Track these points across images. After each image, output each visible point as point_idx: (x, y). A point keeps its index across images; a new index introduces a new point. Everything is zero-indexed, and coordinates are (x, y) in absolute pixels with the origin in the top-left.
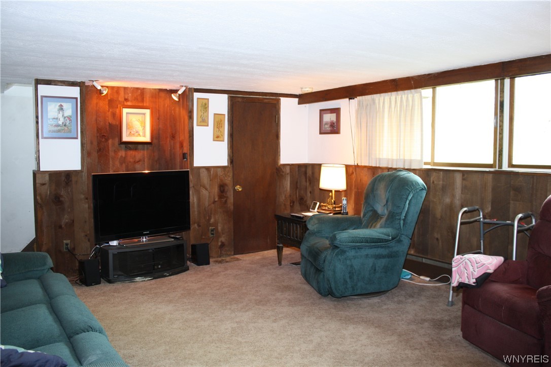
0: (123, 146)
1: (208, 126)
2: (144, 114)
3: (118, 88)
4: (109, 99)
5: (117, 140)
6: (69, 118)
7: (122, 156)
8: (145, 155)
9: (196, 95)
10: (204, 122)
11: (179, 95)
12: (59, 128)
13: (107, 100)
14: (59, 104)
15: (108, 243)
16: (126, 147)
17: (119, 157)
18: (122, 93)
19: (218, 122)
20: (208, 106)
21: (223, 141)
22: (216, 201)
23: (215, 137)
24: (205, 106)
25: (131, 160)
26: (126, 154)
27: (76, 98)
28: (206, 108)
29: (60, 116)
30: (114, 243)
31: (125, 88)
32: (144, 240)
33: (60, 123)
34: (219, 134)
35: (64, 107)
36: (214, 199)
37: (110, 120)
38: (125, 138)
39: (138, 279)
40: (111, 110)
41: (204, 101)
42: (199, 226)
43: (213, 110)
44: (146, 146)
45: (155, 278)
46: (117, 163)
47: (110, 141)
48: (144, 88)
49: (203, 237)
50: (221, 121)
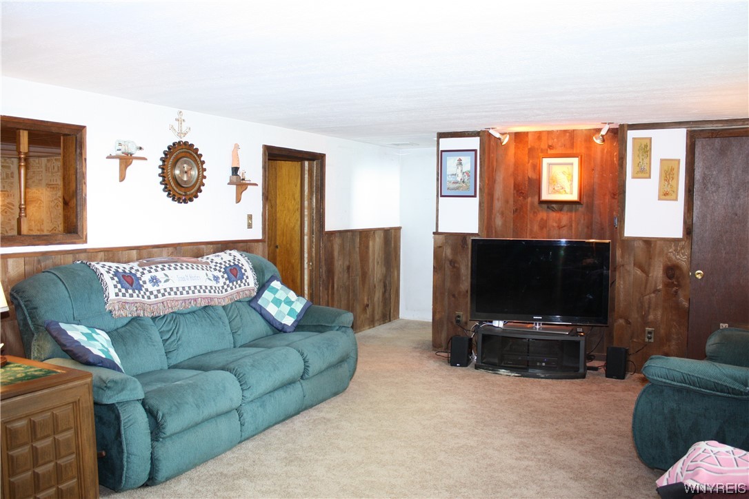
0: (545, 206)
1: (650, 177)
2: (572, 164)
3: (540, 133)
4: (529, 147)
5: (537, 198)
6: (467, 173)
7: (542, 219)
8: (573, 219)
9: (631, 134)
10: (643, 172)
11: (603, 136)
12: (458, 185)
13: (527, 149)
14: (458, 158)
15: (491, 322)
16: (548, 207)
17: (539, 219)
18: (544, 138)
19: (666, 172)
20: (650, 149)
21: (676, 199)
22: (659, 291)
23: (662, 193)
24: (645, 149)
25: (555, 224)
26: (548, 216)
27: (475, 151)
28: (647, 152)
29: (459, 171)
30: (498, 324)
31: (549, 133)
32: (538, 327)
33: (459, 179)
34: (669, 189)
35: (463, 162)
36: (656, 286)
37: (531, 174)
38: (545, 196)
39: (502, 371)
40: (531, 161)
41: (644, 143)
42: (628, 322)
43: (657, 155)
44: (574, 206)
45: (522, 376)
46: (536, 228)
47: (529, 199)
48: (574, 130)
49: (635, 340)
50: (672, 169)
